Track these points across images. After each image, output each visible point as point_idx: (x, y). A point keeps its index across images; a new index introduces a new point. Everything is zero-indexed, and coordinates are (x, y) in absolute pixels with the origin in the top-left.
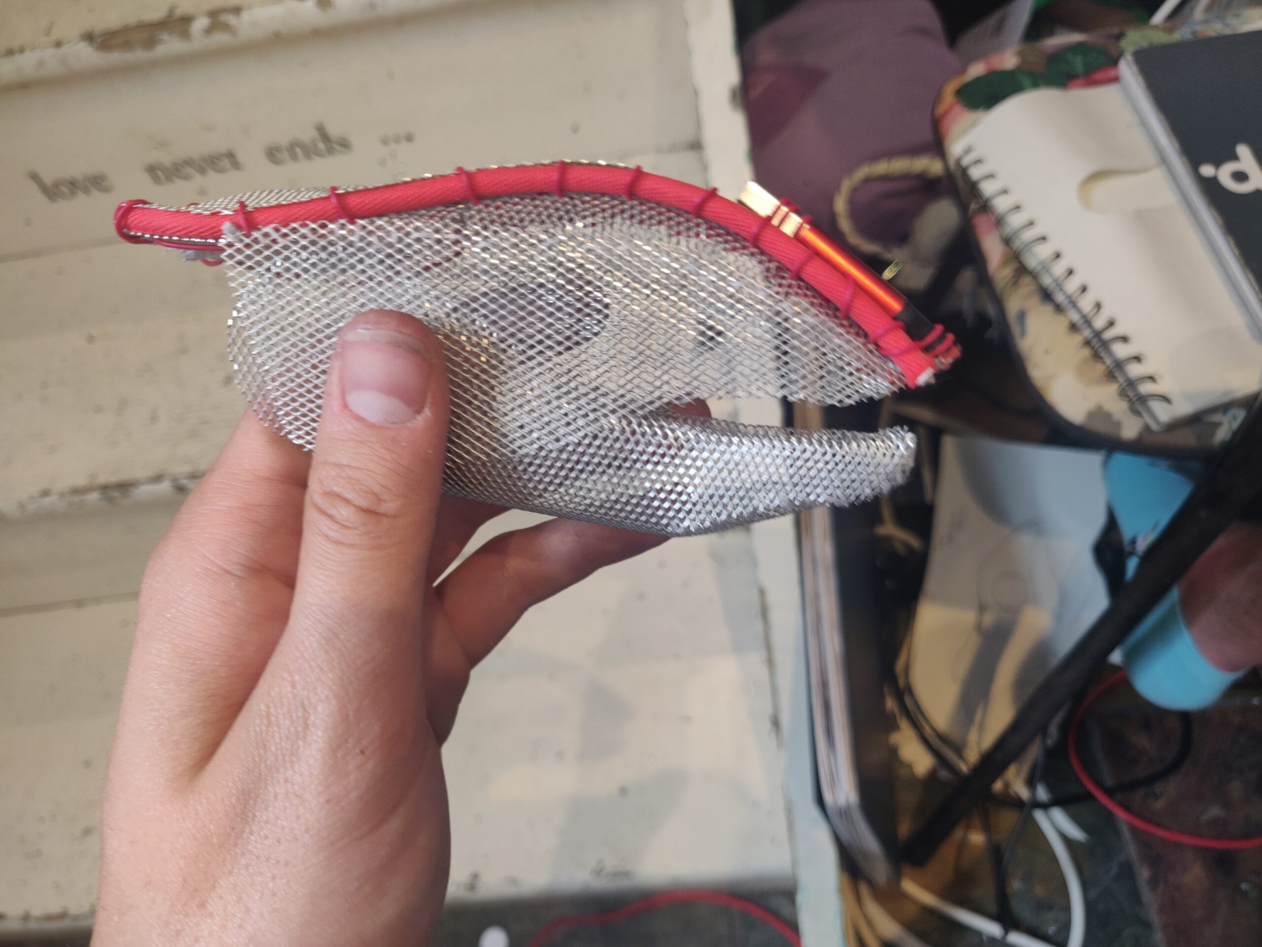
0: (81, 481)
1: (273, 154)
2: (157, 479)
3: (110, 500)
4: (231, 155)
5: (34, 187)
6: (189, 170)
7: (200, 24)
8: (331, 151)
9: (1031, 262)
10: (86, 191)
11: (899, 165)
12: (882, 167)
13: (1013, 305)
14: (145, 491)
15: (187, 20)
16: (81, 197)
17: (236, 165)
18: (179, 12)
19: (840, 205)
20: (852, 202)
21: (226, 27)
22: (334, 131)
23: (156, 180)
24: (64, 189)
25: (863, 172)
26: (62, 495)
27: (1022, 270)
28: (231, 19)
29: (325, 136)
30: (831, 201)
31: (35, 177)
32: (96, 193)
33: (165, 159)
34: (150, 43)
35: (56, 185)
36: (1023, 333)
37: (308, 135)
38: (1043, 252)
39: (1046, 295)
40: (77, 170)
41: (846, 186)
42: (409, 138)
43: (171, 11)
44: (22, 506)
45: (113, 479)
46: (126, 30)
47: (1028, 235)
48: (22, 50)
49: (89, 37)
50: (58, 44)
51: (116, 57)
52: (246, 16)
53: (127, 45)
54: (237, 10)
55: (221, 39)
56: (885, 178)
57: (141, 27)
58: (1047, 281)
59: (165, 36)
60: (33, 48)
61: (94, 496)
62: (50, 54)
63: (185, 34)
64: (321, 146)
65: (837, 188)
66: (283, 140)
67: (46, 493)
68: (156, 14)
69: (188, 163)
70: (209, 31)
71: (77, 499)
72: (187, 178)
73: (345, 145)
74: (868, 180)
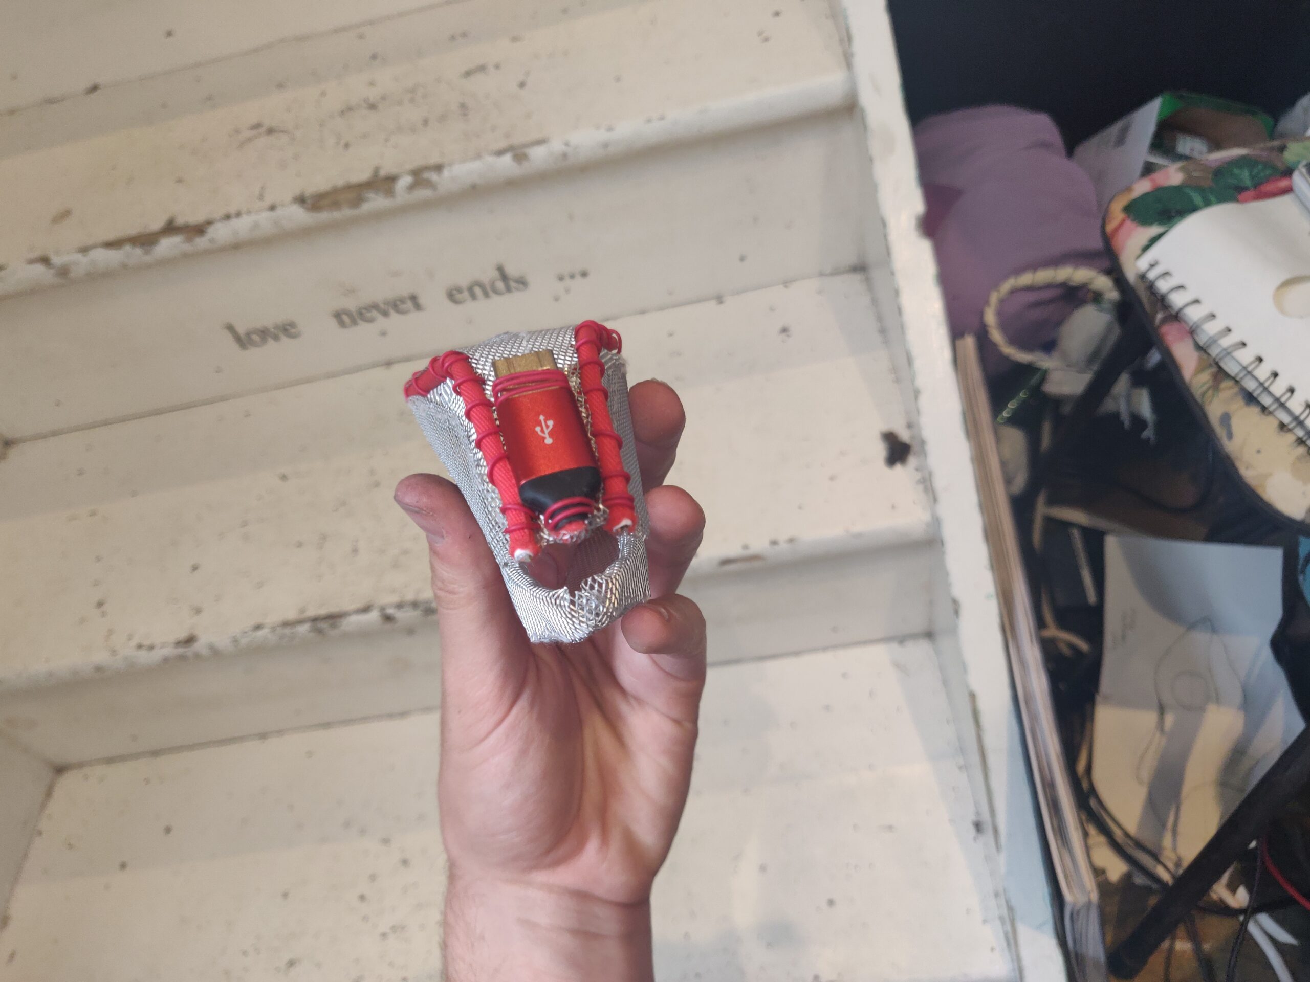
0: (291, 614)
1: (453, 295)
2: (366, 609)
3: (320, 631)
4: (414, 298)
5: (229, 338)
6: (375, 313)
7: (405, 181)
8: (508, 289)
9: (1231, 368)
10: (276, 338)
11: (1044, 276)
12: (1026, 279)
13: (1214, 410)
14: (355, 621)
15: (392, 179)
16: (271, 342)
17: (418, 307)
18: (382, 173)
19: (990, 317)
20: (999, 313)
21: (428, 184)
22: (512, 270)
23: (342, 324)
24: (255, 337)
25: (1008, 285)
26: (273, 629)
27: (1221, 374)
28: (434, 177)
29: (504, 277)
30: (981, 315)
31: (230, 328)
32: (284, 339)
33: (351, 304)
34: (358, 201)
35: (248, 334)
36: (1230, 436)
37: (488, 274)
38: (1245, 356)
39: (1250, 398)
40: (269, 319)
41: (994, 298)
42: (584, 274)
43: (376, 170)
44: (235, 641)
45: (323, 612)
46: (335, 191)
47: (1226, 342)
48: (238, 215)
49: (301, 200)
50: (272, 208)
51: (324, 216)
52: (446, 173)
53: (336, 205)
54: (439, 168)
55: (423, 193)
56: (1030, 289)
57: (349, 187)
58: (1250, 385)
59: (371, 195)
60: (249, 212)
61: (304, 629)
62: (264, 218)
63: (389, 192)
64: (500, 285)
65: (987, 302)
66: (464, 283)
67: (258, 627)
68: (364, 176)
69: (375, 307)
70: (411, 188)
71: (287, 631)
72: (371, 320)
73: (522, 282)
74: (1014, 291)
